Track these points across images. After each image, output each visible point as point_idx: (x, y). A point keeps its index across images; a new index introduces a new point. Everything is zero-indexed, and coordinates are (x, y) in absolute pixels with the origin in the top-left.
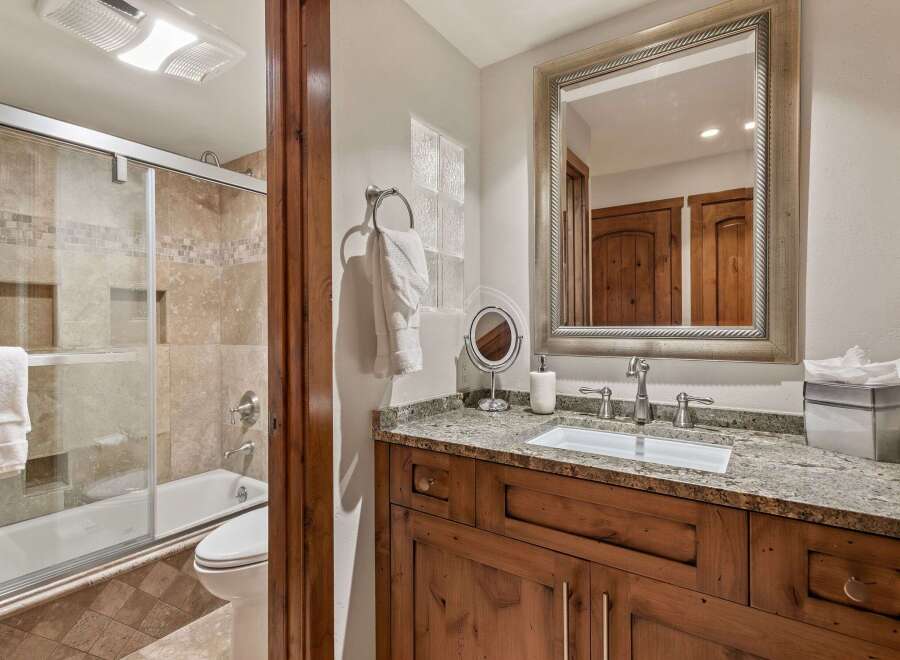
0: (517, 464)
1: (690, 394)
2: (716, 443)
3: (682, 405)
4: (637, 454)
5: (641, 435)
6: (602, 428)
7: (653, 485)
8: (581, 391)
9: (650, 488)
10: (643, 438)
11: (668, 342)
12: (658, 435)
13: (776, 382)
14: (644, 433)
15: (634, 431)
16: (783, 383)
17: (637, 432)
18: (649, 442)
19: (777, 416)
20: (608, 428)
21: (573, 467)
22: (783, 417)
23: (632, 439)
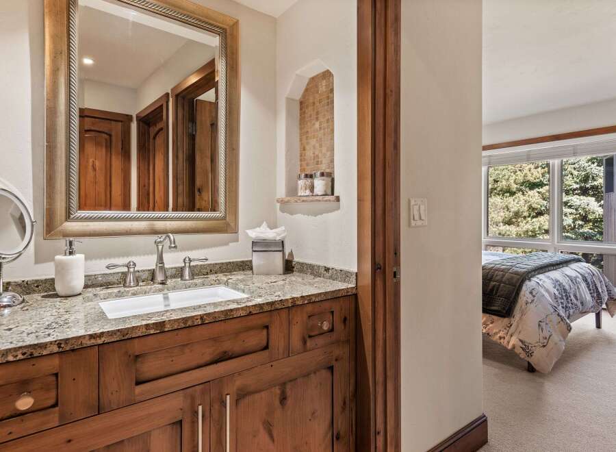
0: (152, 332)
1: (192, 258)
2: (212, 285)
3: (187, 265)
4: (166, 306)
5: (166, 291)
6: (134, 294)
7: (251, 310)
8: (108, 267)
9: (250, 312)
10: (167, 294)
11: (173, 223)
12: (177, 289)
13: (226, 244)
14: (168, 290)
15: (160, 290)
16: (231, 244)
17: (163, 290)
18: (172, 295)
19: (230, 263)
20: (140, 293)
21: (202, 317)
22: (233, 263)
23: (160, 297)
